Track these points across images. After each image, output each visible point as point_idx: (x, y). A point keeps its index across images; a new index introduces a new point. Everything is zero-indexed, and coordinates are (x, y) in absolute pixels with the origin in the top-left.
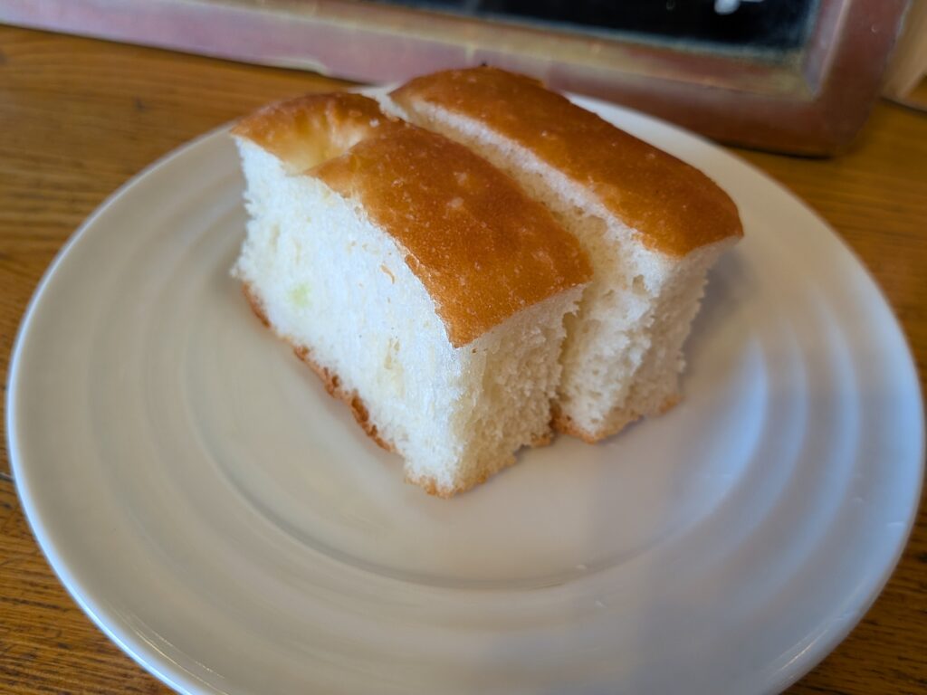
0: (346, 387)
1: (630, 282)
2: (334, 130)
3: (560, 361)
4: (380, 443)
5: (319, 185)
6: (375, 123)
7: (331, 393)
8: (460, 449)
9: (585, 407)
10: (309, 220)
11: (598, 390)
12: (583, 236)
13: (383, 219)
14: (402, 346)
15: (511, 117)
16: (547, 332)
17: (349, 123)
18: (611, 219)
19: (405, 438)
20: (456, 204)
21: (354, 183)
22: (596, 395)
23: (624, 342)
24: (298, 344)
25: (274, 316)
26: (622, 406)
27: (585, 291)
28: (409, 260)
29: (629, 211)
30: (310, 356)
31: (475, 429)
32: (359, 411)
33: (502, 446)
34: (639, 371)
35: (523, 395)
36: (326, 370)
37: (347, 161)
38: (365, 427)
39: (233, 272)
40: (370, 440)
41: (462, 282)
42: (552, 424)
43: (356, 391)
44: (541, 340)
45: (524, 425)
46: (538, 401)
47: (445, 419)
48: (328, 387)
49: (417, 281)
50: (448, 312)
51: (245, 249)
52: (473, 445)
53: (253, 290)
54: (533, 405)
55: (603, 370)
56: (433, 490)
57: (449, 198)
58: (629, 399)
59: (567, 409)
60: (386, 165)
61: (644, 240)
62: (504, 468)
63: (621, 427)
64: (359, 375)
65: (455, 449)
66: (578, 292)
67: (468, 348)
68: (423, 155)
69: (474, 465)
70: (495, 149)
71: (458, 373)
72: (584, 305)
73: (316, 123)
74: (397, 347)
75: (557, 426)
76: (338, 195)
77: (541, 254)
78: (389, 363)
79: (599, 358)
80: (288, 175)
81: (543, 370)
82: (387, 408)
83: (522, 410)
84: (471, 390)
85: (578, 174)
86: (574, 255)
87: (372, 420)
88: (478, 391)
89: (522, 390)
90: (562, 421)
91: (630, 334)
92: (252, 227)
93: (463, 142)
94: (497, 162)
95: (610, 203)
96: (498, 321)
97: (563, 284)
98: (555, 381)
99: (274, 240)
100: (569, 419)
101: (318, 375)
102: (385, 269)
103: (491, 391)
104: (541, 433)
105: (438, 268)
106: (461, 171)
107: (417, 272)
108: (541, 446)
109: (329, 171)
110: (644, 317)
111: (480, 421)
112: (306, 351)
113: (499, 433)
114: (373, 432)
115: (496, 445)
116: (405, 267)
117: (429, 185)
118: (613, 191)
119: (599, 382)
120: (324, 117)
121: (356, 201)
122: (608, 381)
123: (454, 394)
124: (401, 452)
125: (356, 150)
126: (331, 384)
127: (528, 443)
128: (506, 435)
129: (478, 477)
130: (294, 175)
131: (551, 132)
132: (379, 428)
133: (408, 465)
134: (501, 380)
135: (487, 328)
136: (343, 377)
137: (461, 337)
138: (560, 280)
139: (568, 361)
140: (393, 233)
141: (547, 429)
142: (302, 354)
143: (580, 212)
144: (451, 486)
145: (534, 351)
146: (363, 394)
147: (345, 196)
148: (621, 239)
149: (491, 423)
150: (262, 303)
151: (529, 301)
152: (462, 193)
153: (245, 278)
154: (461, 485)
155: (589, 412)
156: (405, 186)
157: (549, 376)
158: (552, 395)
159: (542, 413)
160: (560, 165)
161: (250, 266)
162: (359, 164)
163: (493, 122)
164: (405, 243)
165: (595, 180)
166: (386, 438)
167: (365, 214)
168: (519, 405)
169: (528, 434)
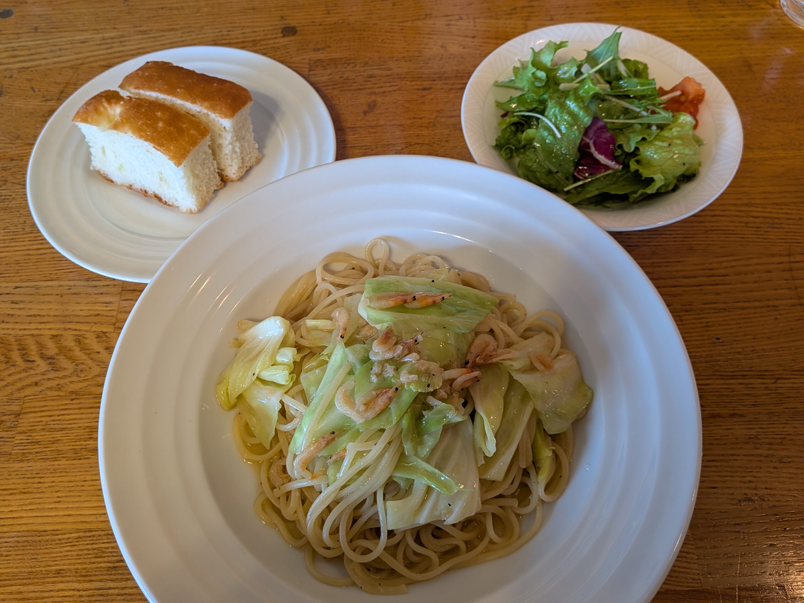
0: (150, 192)
1: (223, 129)
2: (109, 109)
3: (214, 159)
4: (169, 205)
5: (114, 131)
6: (122, 103)
7: (146, 196)
8: (194, 197)
9: (230, 171)
10: (115, 142)
11: (231, 164)
12: (204, 119)
13: (141, 137)
14: (163, 172)
15: (166, 87)
16: (205, 153)
17: (113, 105)
18: (210, 113)
19: (177, 200)
20: (161, 124)
21: (126, 128)
22: (231, 166)
23: (230, 147)
24: (127, 185)
25: (114, 179)
26: (241, 165)
27: (211, 137)
28: (154, 147)
29: (213, 108)
30: (133, 187)
31: (196, 189)
32: (158, 198)
33: (208, 192)
34: (241, 153)
35: (206, 174)
36: (141, 189)
37: (120, 121)
38: (162, 202)
39: (92, 168)
40: (165, 206)
41: (172, 148)
42: (222, 180)
43: (154, 192)
44: (204, 156)
45: (212, 184)
46: (213, 175)
47: (185, 189)
48: (144, 195)
49: (159, 152)
50: (172, 158)
51: (93, 158)
52: (198, 195)
53: (102, 172)
54: (212, 176)
55: (229, 157)
56: (191, 212)
57: (158, 123)
58: (243, 163)
59: (224, 173)
60: (133, 118)
61: (220, 117)
62: (212, 199)
63: (244, 172)
64: (153, 187)
65: (192, 197)
66: (208, 138)
67: (182, 166)
68: (143, 110)
69: (201, 200)
70: (165, 99)
71: (183, 174)
72: (213, 140)
73: (102, 109)
74: (161, 173)
75: (224, 180)
76: (123, 134)
77: (192, 131)
78: (161, 179)
79: (226, 154)
80: (102, 131)
81: (210, 165)
82: (166, 193)
83: (209, 179)
84: (189, 178)
85: (194, 102)
86: (202, 127)
87: (164, 200)
88: (191, 178)
89: (206, 173)
90: (225, 177)
91: (231, 144)
92: (92, 150)
93: (154, 99)
94: (168, 103)
95: (207, 108)
96: (187, 156)
97: (202, 138)
98: (216, 166)
99: (104, 152)
100: (227, 176)
101: (139, 192)
102: (147, 151)
103: (196, 176)
104: (219, 184)
105: (163, 146)
106: (158, 112)
107: (158, 150)
108: (221, 188)
109: (116, 126)
110: (232, 137)
111: (196, 187)
112: (131, 186)
113: (204, 188)
114: (166, 203)
115: (205, 192)
116: (154, 149)
117: (149, 121)
118: (206, 104)
119: (230, 161)
120: (103, 106)
121: (130, 134)
122: (232, 161)
123: (184, 181)
124: (177, 205)
125: (121, 115)
126: (145, 193)
127: (216, 188)
128: (208, 188)
129: (204, 205)
130: (105, 131)
131: (181, 88)
132: (167, 201)
133: (180, 208)
134: (197, 172)
135: (184, 159)
136: (148, 189)
137: (178, 164)
138: (200, 137)
139: (218, 158)
140: (146, 140)
141: (221, 182)
142: (130, 187)
143: (199, 112)
144: (197, 209)
145: (204, 160)
146: (157, 192)
147: (126, 133)
148: (215, 117)
149: (201, 186)
150: (107, 175)
151: (193, 147)
152: (161, 119)
153: (97, 169)
154: (200, 208)
155: (232, 171)
156: (143, 124)
157: (213, 165)
158: (217, 171)
159: (216, 178)
160: (187, 101)
161: (97, 163)
162: (124, 121)
163: (160, 91)
164: (151, 142)
165: (199, 102)
166: (171, 203)
167: (134, 137)
168: (207, 177)
169: (214, 186)
